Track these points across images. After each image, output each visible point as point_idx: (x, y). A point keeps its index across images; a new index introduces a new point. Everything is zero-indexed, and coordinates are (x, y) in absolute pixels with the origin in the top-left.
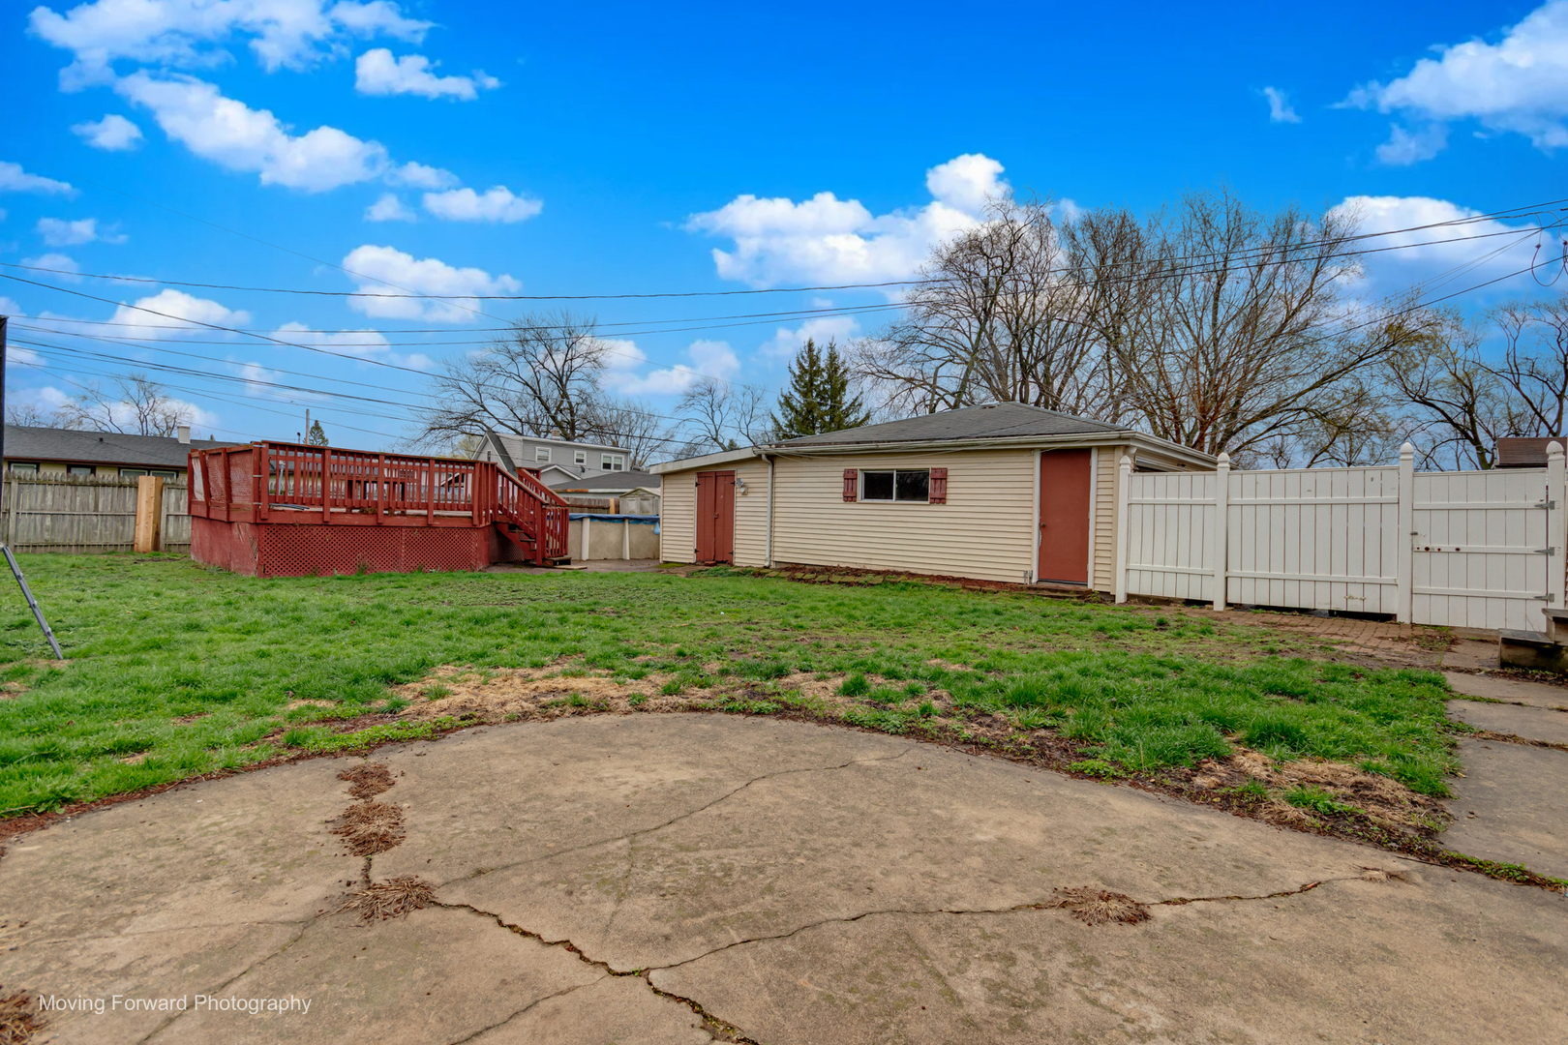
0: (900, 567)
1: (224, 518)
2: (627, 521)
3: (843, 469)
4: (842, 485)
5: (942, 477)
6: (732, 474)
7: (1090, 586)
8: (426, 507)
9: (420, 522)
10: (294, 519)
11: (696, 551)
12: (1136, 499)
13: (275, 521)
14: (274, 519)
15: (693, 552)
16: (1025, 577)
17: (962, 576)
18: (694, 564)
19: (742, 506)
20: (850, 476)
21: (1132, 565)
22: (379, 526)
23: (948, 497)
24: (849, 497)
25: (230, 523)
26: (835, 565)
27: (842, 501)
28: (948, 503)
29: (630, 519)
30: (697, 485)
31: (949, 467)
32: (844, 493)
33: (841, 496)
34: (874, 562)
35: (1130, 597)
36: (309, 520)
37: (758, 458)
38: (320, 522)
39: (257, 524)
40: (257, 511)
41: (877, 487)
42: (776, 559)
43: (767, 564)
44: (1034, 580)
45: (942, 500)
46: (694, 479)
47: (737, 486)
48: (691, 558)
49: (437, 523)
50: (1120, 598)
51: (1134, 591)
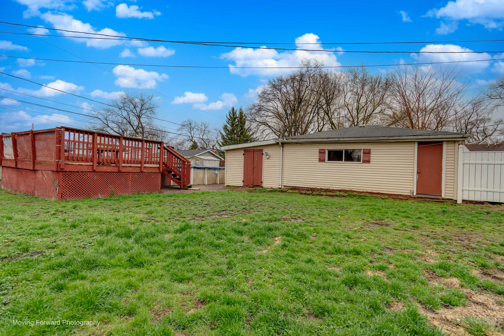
0: (347, 188)
1: (31, 168)
2: (206, 169)
3: (318, 149)
4: (318, 155)
5: (367, 153)
6: (262, 150)
7: (443, 196)
8: (141, 163)
9: (138, 170)
10: (79, 169)
11: (243, 181)
12: (466, 162)
13: (68, 170)
14: (68, 169)
15: (242, 182)
16: (411, 193)
17: (378, 192)
18: (243, 187)
19: (266, 164)
20: (322, 151)
21: (464, 188)
22: (119, 172)
23: (371, 160)
24: (321, 160)
25: (35, 171)
26: (315, 187)
27: (318, 162)
28: (371, 163)
29: (207, 168)
30: (244, 154)
31: (371, 148)
32: (319, 158)
33: (318, 159)
34: (333, 186)
35: (463, 201)
36: (86, 169)
37: (278, 144)
38: (91, 170)
39: (57, 172)
40: (58, 165)
41: (335, 156)
42: (284, 185)
43: (280, 187)
44: (415, 194)
45: (368, 162)
46: (242, 152)
47: (264, 155)
48: (241, 184)
49: (145, 171)
50: (460, 201)
51: (466, 198)
